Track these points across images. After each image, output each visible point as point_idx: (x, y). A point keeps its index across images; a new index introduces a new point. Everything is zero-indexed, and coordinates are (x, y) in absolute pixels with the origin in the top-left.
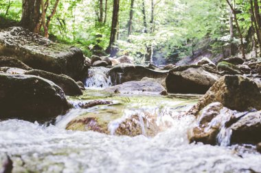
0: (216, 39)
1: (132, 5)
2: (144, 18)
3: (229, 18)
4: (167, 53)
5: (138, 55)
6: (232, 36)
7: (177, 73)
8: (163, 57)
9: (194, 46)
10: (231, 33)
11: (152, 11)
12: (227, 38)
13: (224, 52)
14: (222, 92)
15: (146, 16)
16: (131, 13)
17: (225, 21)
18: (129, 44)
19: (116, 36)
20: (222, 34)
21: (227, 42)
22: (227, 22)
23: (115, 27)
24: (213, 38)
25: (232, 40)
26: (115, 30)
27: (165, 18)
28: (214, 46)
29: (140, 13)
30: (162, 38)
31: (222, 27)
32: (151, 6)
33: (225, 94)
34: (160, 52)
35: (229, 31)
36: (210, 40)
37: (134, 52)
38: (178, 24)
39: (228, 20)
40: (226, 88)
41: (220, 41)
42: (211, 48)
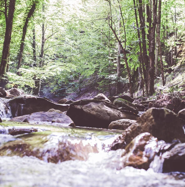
0: (104, 77)
1: (23, 38)
2: (34, 51)
3: (117, 58)
4: (54, 88)
5: (26, 89)
6: (119, 75)
7: (79, 107)
8: (50, 92)
9: (81, 82)
10: (118, 72)
11: (43, 46)
12: (114, 76)
13: (110, 90)
14: (149, 123)
15: (36, 50)
16: (22, 46)
17: (112, 60)
18: (19, 77)
19: (6, 68)
20: (110, 72)
21: (114, 80)
22: (115, 61)
23: (6, 59)
24: (100, 75)
25: (119, 79)
26: (6, 62)
27: (54, 52)
28: (101, 84)
29: (30, 47)
30: (51, 73)
31: (109, 66)
32: (41, 40)
33: (153, 125)
34: (47, 86)
35: (116, 70)
36: (97, 77)
37: (23, 86)
38: (67, 60)
39: (115, 59)
40: (153, 120)
41: (108, 79)
42: (98, 85)
